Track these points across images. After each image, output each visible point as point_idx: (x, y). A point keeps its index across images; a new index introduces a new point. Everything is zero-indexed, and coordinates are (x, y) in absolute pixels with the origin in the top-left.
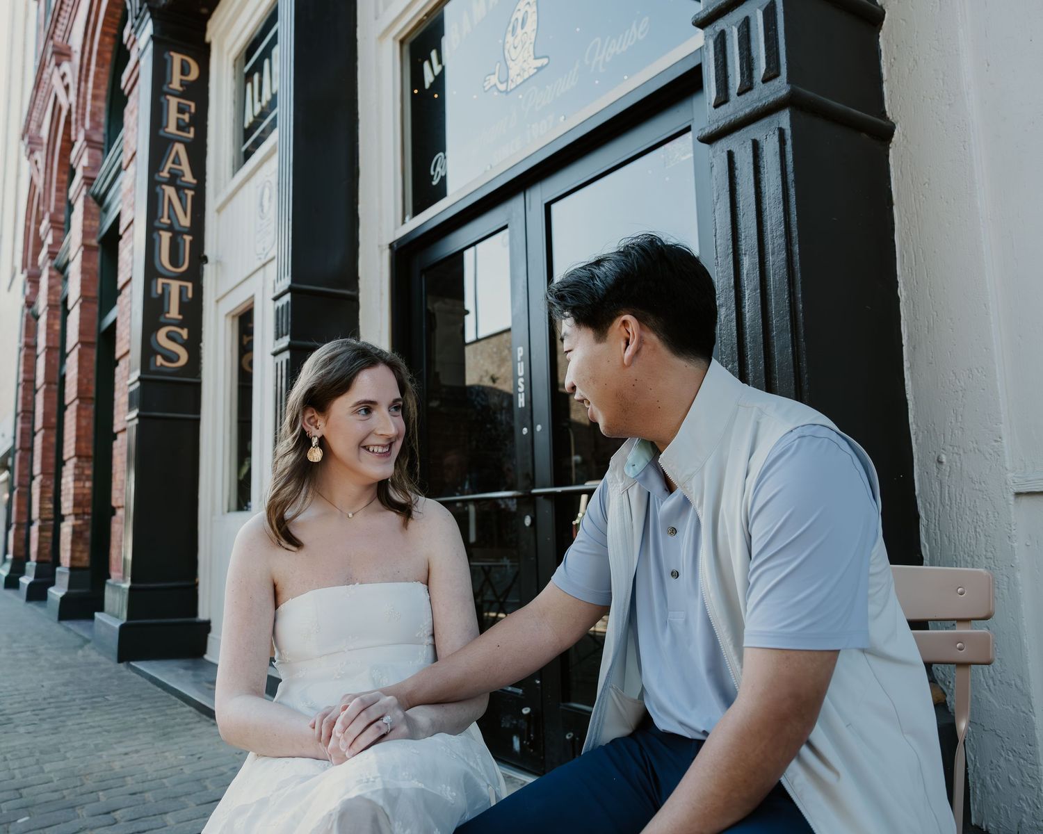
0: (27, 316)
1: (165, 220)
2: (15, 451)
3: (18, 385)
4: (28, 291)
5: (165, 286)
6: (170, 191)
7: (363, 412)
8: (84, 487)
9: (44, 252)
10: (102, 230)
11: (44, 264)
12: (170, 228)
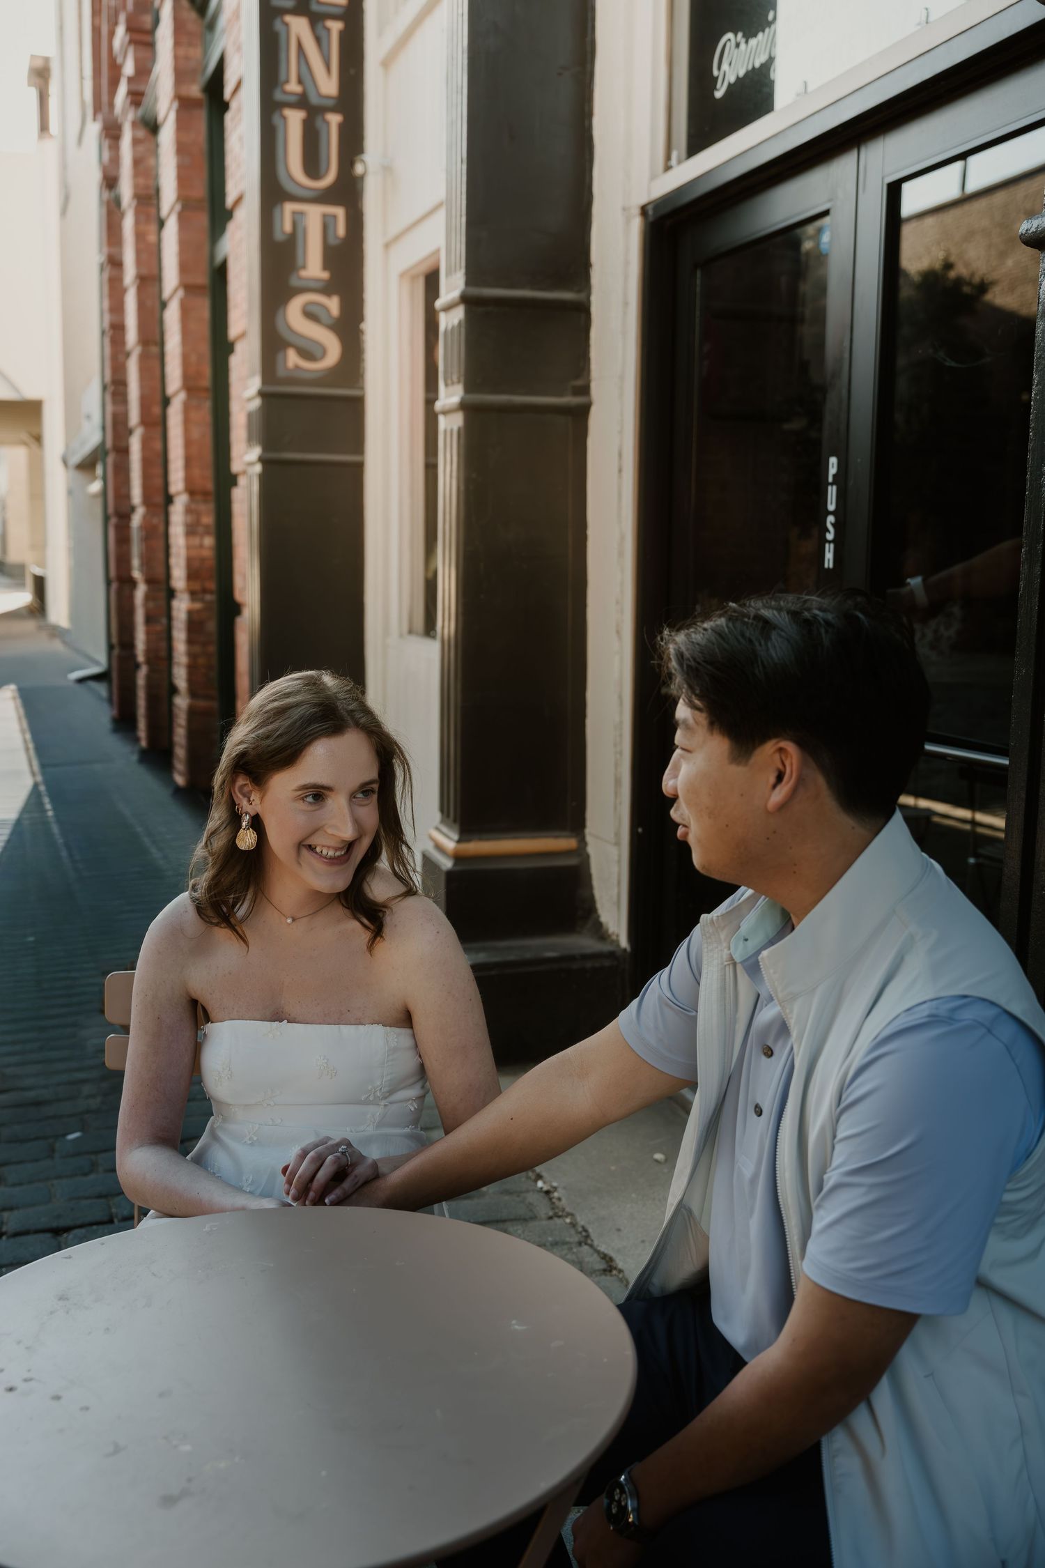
0: (108, 203)
1: (293, 87)
2: (106, 453)
3: (103, 333)
4: (106, 155)
5: (297, 217)
6: (298, 26)
7: (310, 799)
8: (201, 546)
9: (123, 89)
10: (205, 67)
11: (124, 111)
12: (302, 102)
